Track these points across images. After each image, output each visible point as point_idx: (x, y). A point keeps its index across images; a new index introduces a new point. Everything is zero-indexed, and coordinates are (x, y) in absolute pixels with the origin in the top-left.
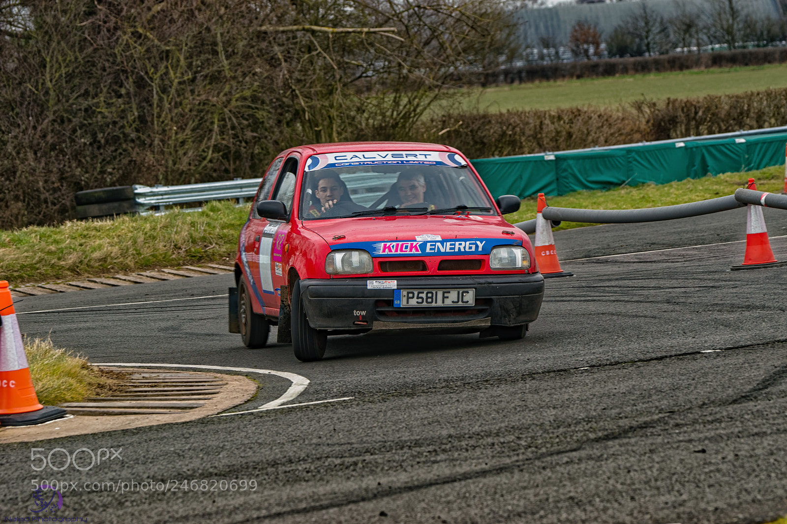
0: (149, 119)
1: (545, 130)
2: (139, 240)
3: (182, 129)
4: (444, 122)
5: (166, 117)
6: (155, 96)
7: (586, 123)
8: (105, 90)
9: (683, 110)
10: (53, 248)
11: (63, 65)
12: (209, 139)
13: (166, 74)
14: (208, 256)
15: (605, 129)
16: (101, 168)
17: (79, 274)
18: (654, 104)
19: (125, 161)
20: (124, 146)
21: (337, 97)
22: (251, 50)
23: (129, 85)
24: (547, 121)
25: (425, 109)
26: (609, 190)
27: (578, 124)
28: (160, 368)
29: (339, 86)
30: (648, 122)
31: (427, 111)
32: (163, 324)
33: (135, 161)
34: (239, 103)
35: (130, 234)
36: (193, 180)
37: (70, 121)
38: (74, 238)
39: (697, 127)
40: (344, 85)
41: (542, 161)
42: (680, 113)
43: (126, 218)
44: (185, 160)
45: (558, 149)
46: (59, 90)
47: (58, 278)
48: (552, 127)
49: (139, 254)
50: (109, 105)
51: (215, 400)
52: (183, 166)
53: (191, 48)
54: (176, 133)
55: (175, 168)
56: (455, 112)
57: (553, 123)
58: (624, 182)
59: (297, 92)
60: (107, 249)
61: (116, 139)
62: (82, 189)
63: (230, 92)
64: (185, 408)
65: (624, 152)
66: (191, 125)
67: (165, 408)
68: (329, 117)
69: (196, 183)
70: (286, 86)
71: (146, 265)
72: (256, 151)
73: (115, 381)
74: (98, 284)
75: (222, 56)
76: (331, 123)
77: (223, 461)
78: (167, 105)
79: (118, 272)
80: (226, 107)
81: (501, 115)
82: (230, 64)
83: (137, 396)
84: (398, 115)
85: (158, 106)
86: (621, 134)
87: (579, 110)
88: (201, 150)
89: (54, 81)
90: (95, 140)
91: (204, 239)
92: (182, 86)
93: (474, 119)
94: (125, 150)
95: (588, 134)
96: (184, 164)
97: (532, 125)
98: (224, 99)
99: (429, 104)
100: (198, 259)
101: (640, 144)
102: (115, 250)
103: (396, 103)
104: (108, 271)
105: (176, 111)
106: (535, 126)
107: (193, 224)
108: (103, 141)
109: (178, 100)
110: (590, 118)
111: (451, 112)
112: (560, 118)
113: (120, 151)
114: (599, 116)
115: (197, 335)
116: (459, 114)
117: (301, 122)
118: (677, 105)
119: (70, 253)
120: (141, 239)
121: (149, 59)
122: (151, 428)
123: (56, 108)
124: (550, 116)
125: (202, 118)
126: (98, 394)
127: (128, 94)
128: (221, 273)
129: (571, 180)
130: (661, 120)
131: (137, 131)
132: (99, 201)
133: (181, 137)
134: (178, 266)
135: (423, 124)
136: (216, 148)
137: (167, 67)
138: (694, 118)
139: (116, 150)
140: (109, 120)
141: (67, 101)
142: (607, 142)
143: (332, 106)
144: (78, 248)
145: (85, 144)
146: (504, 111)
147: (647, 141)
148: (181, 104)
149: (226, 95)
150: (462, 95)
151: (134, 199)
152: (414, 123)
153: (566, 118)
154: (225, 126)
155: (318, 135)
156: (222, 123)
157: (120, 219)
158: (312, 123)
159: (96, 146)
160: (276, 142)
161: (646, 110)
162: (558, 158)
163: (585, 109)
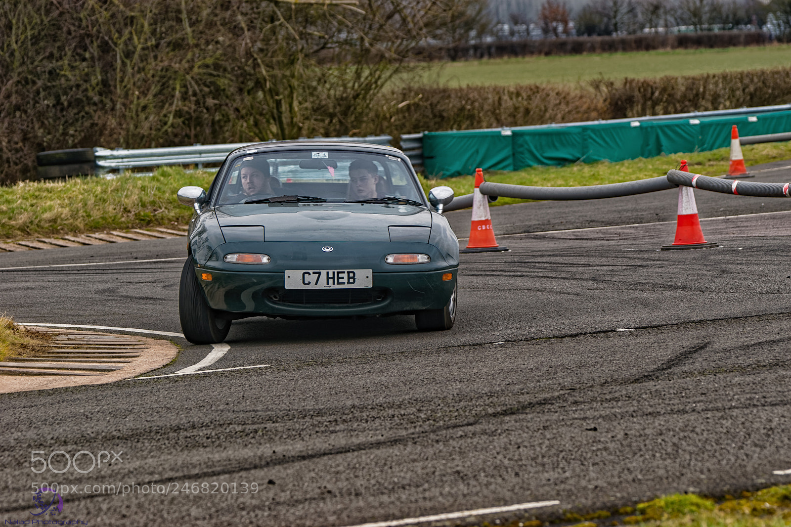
0: (112, 83)
1: (504, 105)
2: (89, 203)
3: (144, 93)
4: (404, 94)
5: (129, 82)
6: (119, 61)
7: (543, 100)
8: (69, 53)
9: (639, 90)
10: (4, 207)
11: (29, 27)
12: (171, 104)
13: (130, 39)
14: (157, 220)
15: (563, 106)
16: (64, 129)
17: (28, 234)
18: (612, 84)
19: (87, 124)
20: (87, 109)
21: (298, 68)
22: (215, 19)
23: (94, 49)
24: (506, 97)
25: (386, 81)
26: (564, 166)
27: (536, 100)
28: (90, 329)
29: (301, 56)
30: (605, 100)
31: (388, 83)
32: (101, 287)
33: (97, 125)
34: (201, 71)
35: (80, 197)
36: (153, 144)
37: (34, 82)
38: (26, 199)
39: (653, 107)
40: (306, 56)
41: (499, 136)
42: (636, 93)
43: (78, 181)
44: (146, 125)
45: (515, 124)
46: (25, 52)
47: (8, 238)
48: (510, 103)
49: (89, 216)
50: (73, 68)
51: (134, 364)
52: (144, 130)
53: (155, 14)
54: (138, 98)
55: (136, 132)
56: (416, 86)
57: (511, 99)
58: (578, 159)
59: (259, 61)
60: (57, 210)
61: (79, 102)
62: (44, 150)
63: (193, 60)
64: (104, 370)
65: (580, 130)
66: (154, 89)
67: (84, 370)
68: (290, 86)
69: (157, 147)
70: (249, 54)
71: (95, 227)
72: (217, 118)
73: (39, 342)
74: (47, 245)
75: (186, 24)
76: (292, 93)
77: (129, 424)
78: (130, 70)
79: (67, 234)
80: (188, 74)
81: (461, 89)
82: (194, 31)
83: (58, 357)
84: (360, 86)
85: (121, 70)
86: (578, 112)
87: (537, 87)
88: (162, 115)
89: (19, 42)
90: (58, 102)
91: (153, 203)
92: (146, 52)
93: (434, 92)
94: (87, 113)
95: (546, 110)
96: (146, 128)
97: (490, 101)
98: (187, 66)
99: (390, 77)
100: (146, 223)
101: (596, 122)
103: (358, 75)
104: (58, 232)
105: (138, 76)
106: (494, 101)
107: (143, 188)
108: (66, 104)
109: (141, 65)
110: (548, 95)
111: (412, 85)
112: (518, 94)
113: (83, 113)
114: (558, 94)
115: (131, 298)
116: (419, 88)
117: (263, 90)
118: (634, 84)
119: (21, 213)
120: (91, 201)
121: (114, 24)
122: (67, 388)
123: (20, 70)
124: (509, 92)
125: (163, 84)
126: (20, 354)
127: (92, 58)
128: (169, 237)
129: (527, 155)
130: (618, 99)
131: (100, 94)
132: (60, 162)
133: (143, 101)
134: (127, 228)
135: (384, 96)
136: (178, 114)
137: (131, 33)
138: (650, 99)
139: (78, 113)
140: (72, 83)
141: (32, 63)
142: (563, 120)
143: (293, 76)
144: (29, 209)
145: (48, 106)
146: (464, 86)
147: (603, 119)
148: (144, 69)
149: (188, 61)
150: (423, 68)
151: (95, 161)
152: (374, 95)
153: (524, 95)
154: (186, 93)
155: (278, 103)
156: (183, 90)
157: (72, 181)
158: (273, 92)
159: (59, 108)
160: (237, 110)
161: (604, 89)
162: (515, 134)
163: (544, 86)
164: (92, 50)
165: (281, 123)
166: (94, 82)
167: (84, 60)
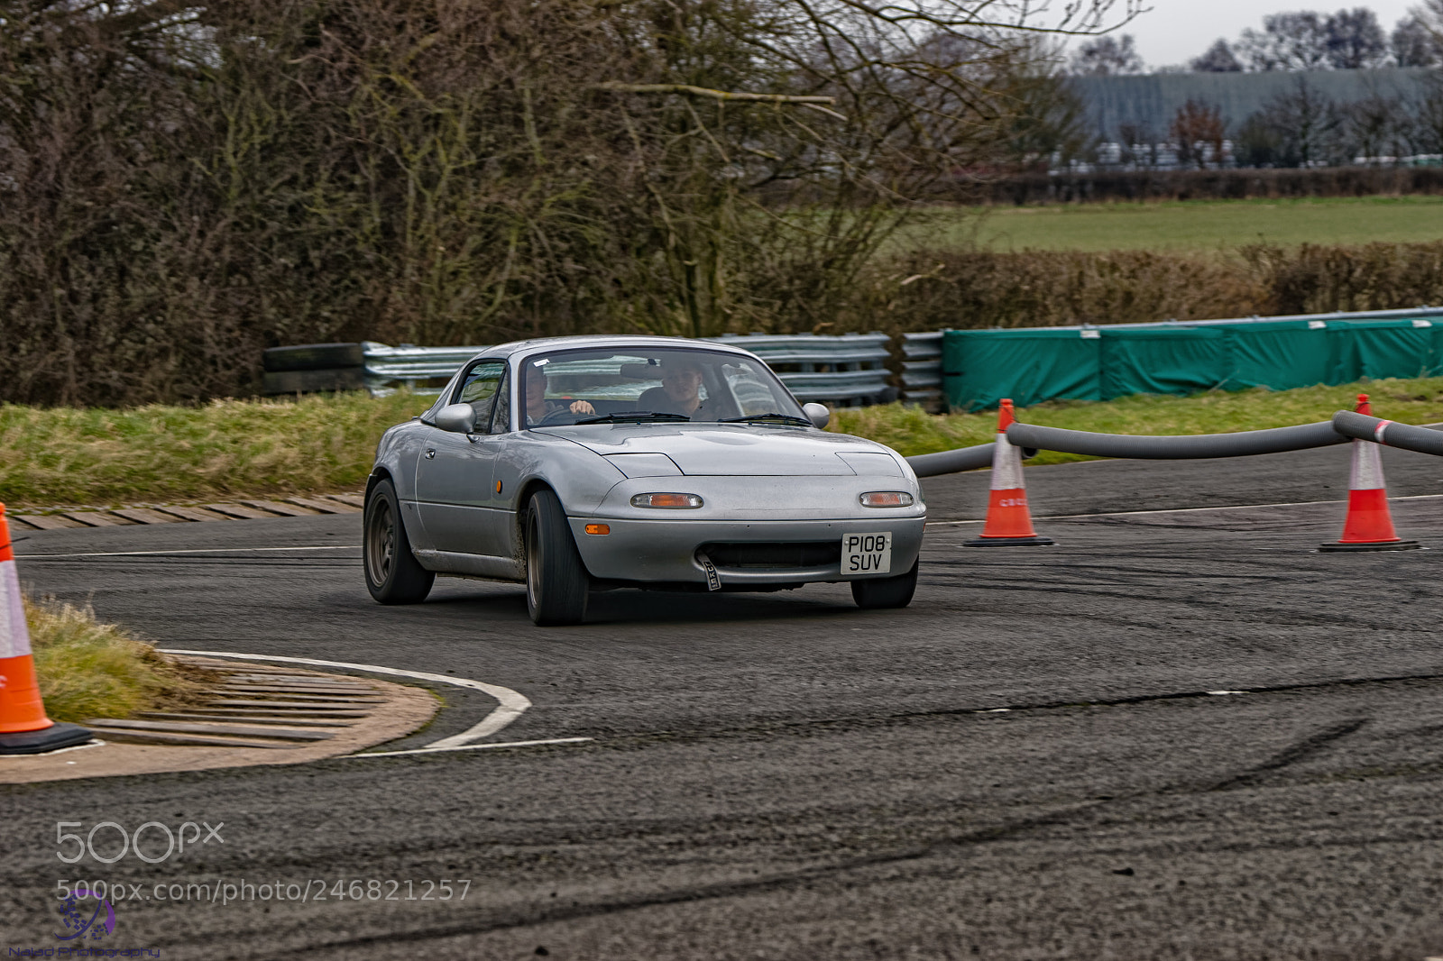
0: (397, 229)
1: (1089, 285)
2: (335, 439)
3: (454, 250)
4: (914, 262)
5: (428, 229)
6: (412, 193)
7: (1158, 278)
8: (325, 176)
9: (1327, 265)
10: (185, 444)
11: (257, 129)
12: (502, 269)
13: (433, 154)
15: (1193, 291)
16: (313, 309)
17: (227, 491)
18: (1280, 253)
19: (353, 300)
20: (353, 274)
21: (727, 212)
22: (584, 122)
23: (369, 171)
24: (1093, 273)
25: (883, 238)
26: (1189, 395)
27: (1146, 279)
28: (293, 665)
30: (1266, 282)
31: (887, 241)
33: (370, 301)
34: (555, 212)
35: (320, 428)
36: (468, 338)
37: (263, 226)
38: (225, 430)
39: (1351, 296)
40: (742, 191)
41: (1076, 340)
42: (1322, 271)
43: (319, 400)
44: (457, 304)
45: (1106, 319)
46: (249, 171)
47: (191, 497)
48: (1099, 283)
49: (334, 463)
50: (331, 202)
51: (356, 729)
52: (453, 313)
53: (478, 112)
54: (444, 257)
55: (437, 317)
56: (934, 247)
57: (1102, 275)
58: (1215, 383)
59: (659, 198)
60: (278, 450)
61: (340, 261)
62: (276, 344)
63: (541, 193)
64: (299, 740)
65: (1220, 332)
66: (474, 241)
68: (711, 243)
69: (472, 344)
70: (641, 186)
71: (343, 483)
72: (581, 294)
73: (197, 686)
74: (260, 511)
75: (531, 131)
76: (714, 254)
78: (430, 208)
79: (294, 493)
80: (532, 217)
81: (1014, 257)
82: (543, 143)
84: (836, 246)
85: (416, 209)
86: (1218, 301)
87: (1148, 256)
88: (484, 287)
89: (240, 155)
92: (460, 178)
93: (966, 260)
94: (354, 281)
95: (1162, 297)
96: (455, 310)
97: (1065, 278)
98: (530, 203)
99: (890, 231)
101: (1249, 320)
102: (293, 453)
103: (834, 226)
104: (277, 489)
105: (444, 219)
106: (1071, 279)
108: (317, 264)
109: (450, 200)
110: (1166, 270)
111: (928, 245)
112: (1114, 267)
113: (346, 282)
114: (1183, 268)
116: (940, 251)
117: (666, 251)
118: (1318, 255)
119: (215, 455)
120: (339, 435)
121: (406, 127)
123: (238, 203)
124: (1097, 261)
125: (489, 235)
126: (158, 707)
127: (366, 186)
129: (1125, 374)
130: (1292, 281)
131: (379, 249)
132: (303, 366)
133: (452, 264)
135: (877, 264)
137: (434, 143)
138: (1346, 281)
139: (338, 282)
140: (330, 228)
141: (261, 191)
142: (1192, 314)
143: (717, 226)
144: (229, 447)
145: (286, 267)
146: (1019, 250)
147: (1262, 315)
148: (455, 207)
149: (532, 196)
150: (948, 218)
151: (363, 366)
152: (862, 261)
153: (1124, 268)
154: (529, 250)
155: (690, 272)
156: (524, 244)
157: (308, 401)
158: (682, 252)
159: (306, 270)
160: (617, 282)
161: (1266, 262)
162: (1105, 337)
163: (1160, 254)
164: (365, 172)
165: (693, 307)
166: (367, 228)
167: (352, 187)
